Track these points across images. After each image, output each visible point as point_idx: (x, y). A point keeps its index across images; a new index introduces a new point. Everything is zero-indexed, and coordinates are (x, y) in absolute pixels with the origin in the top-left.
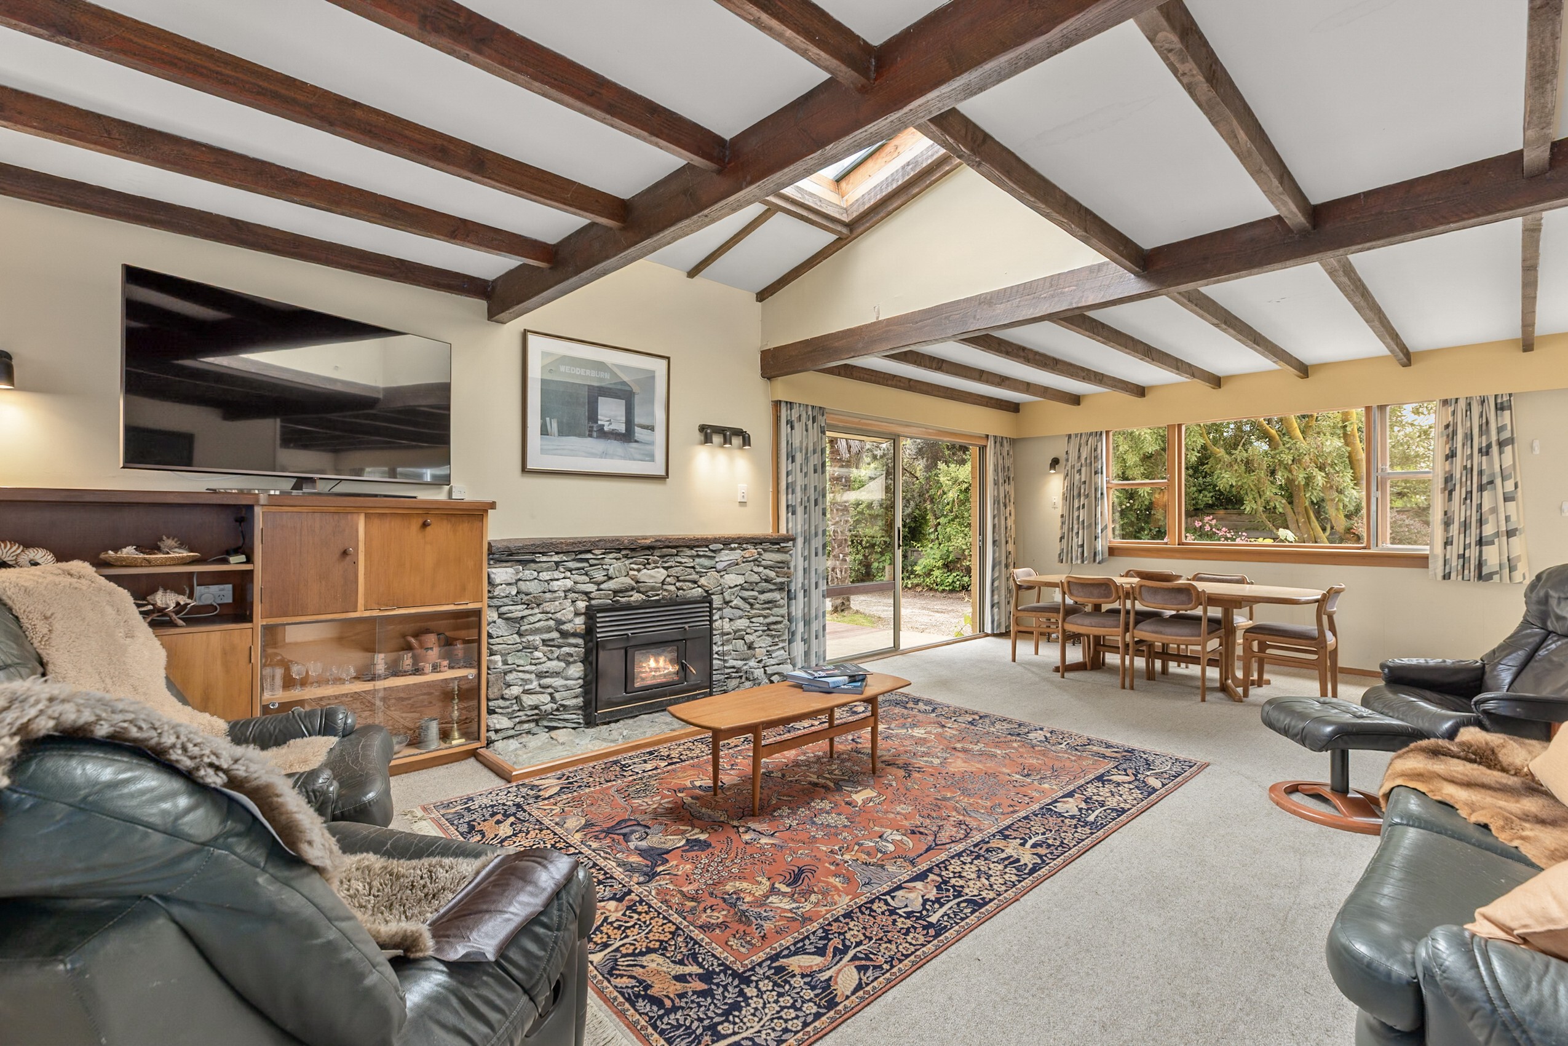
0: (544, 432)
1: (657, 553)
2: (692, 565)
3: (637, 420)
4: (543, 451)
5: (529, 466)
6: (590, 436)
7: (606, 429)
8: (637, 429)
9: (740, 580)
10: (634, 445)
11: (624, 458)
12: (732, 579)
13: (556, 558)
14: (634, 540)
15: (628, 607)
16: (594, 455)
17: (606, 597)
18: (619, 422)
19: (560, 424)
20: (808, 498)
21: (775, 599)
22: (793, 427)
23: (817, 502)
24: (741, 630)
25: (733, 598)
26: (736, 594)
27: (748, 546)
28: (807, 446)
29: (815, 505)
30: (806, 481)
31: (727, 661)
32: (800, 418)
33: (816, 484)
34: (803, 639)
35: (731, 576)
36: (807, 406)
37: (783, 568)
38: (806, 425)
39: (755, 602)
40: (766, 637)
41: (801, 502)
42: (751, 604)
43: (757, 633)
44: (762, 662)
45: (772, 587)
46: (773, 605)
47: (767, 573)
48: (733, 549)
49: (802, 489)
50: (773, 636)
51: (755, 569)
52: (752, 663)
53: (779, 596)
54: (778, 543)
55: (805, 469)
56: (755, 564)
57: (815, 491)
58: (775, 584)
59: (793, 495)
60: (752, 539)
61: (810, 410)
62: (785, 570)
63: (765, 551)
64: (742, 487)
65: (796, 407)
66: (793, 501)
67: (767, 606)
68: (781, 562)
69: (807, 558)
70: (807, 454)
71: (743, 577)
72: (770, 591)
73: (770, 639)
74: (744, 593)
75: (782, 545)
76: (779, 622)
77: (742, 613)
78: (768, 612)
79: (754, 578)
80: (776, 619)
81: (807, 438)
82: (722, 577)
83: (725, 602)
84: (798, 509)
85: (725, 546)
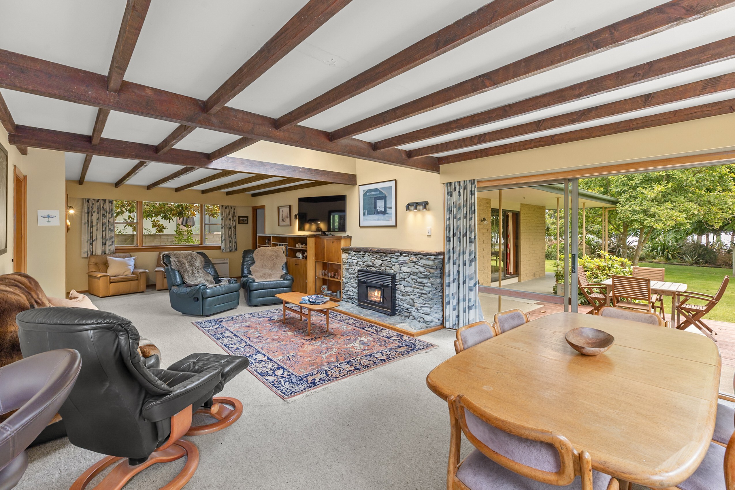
0: (364, 215)
1: (379, 254)
2: (390, 260)
3: (388, 206)
4: (364, 220)
5: (361, 225)
6: (375, 214)
7: (379, 211)
8: (387, 209)
9: (409, 270)
10: (386, 215)
11: (383, 220)
12: (405, 269)
13: (354, 253)
14: (371, 249)
15: (371, 272)
16: (375, 220)
17: (364, 267)
18: (382, 207)
19: (368, 211)
20: (460, 233)
21: (424, 282)
22: (451, 196)
23: (465, 235)
24: (408, 292)
25: (405, 277)
26: (407, 276)
27: (412, 256)
28: (460, 204)
29: (463, 237)
30: (458, 223)
31: (404, 303)
32: (455, 189)
33: (465, 225)
34: (454, 309)
35: (405, 268)
36: (460, 182)
37: (429, 268)
38: (459, 192)
39: (416, 281)
40: (420, 299)
41: (454, 235)
42: (414, 282)
43: (416, 296)
44: (418, 310)
45: (423, 276)
46: (424, 285)
47: (422, 269)
48: (405, 256)
49: (455, 228)
50: (423, 300)
51: (416, 266)
52: (414, 309)
53: (427, 281)
54: (426, 256)
55: (458, 217)
56: (415, 264)
57: (463, 229)
58: (424, 275)
59: (449, 231)
60: (413, 252)
61: (462, 184)
62: (430, 269)
63: (421, 259)
64: (428, 228)
65: (453, 184)
66: (450, 235)
67: (420, 284)
68: (427, 265)
69: (459, 265)
70: (459, 208)
71: (410, 269)
72: (422, 278)
73: (422, 301)
74: (412, 276)
75: (428, 257)
76: (426, 294)
77: (410, 285)
78: (422, 288)
79: (415, 270)
80: (425, 292)
81: (459, 199)
82: (400, 267)
83: (402, 278)
84: (452, 239)
85: (401, 254)
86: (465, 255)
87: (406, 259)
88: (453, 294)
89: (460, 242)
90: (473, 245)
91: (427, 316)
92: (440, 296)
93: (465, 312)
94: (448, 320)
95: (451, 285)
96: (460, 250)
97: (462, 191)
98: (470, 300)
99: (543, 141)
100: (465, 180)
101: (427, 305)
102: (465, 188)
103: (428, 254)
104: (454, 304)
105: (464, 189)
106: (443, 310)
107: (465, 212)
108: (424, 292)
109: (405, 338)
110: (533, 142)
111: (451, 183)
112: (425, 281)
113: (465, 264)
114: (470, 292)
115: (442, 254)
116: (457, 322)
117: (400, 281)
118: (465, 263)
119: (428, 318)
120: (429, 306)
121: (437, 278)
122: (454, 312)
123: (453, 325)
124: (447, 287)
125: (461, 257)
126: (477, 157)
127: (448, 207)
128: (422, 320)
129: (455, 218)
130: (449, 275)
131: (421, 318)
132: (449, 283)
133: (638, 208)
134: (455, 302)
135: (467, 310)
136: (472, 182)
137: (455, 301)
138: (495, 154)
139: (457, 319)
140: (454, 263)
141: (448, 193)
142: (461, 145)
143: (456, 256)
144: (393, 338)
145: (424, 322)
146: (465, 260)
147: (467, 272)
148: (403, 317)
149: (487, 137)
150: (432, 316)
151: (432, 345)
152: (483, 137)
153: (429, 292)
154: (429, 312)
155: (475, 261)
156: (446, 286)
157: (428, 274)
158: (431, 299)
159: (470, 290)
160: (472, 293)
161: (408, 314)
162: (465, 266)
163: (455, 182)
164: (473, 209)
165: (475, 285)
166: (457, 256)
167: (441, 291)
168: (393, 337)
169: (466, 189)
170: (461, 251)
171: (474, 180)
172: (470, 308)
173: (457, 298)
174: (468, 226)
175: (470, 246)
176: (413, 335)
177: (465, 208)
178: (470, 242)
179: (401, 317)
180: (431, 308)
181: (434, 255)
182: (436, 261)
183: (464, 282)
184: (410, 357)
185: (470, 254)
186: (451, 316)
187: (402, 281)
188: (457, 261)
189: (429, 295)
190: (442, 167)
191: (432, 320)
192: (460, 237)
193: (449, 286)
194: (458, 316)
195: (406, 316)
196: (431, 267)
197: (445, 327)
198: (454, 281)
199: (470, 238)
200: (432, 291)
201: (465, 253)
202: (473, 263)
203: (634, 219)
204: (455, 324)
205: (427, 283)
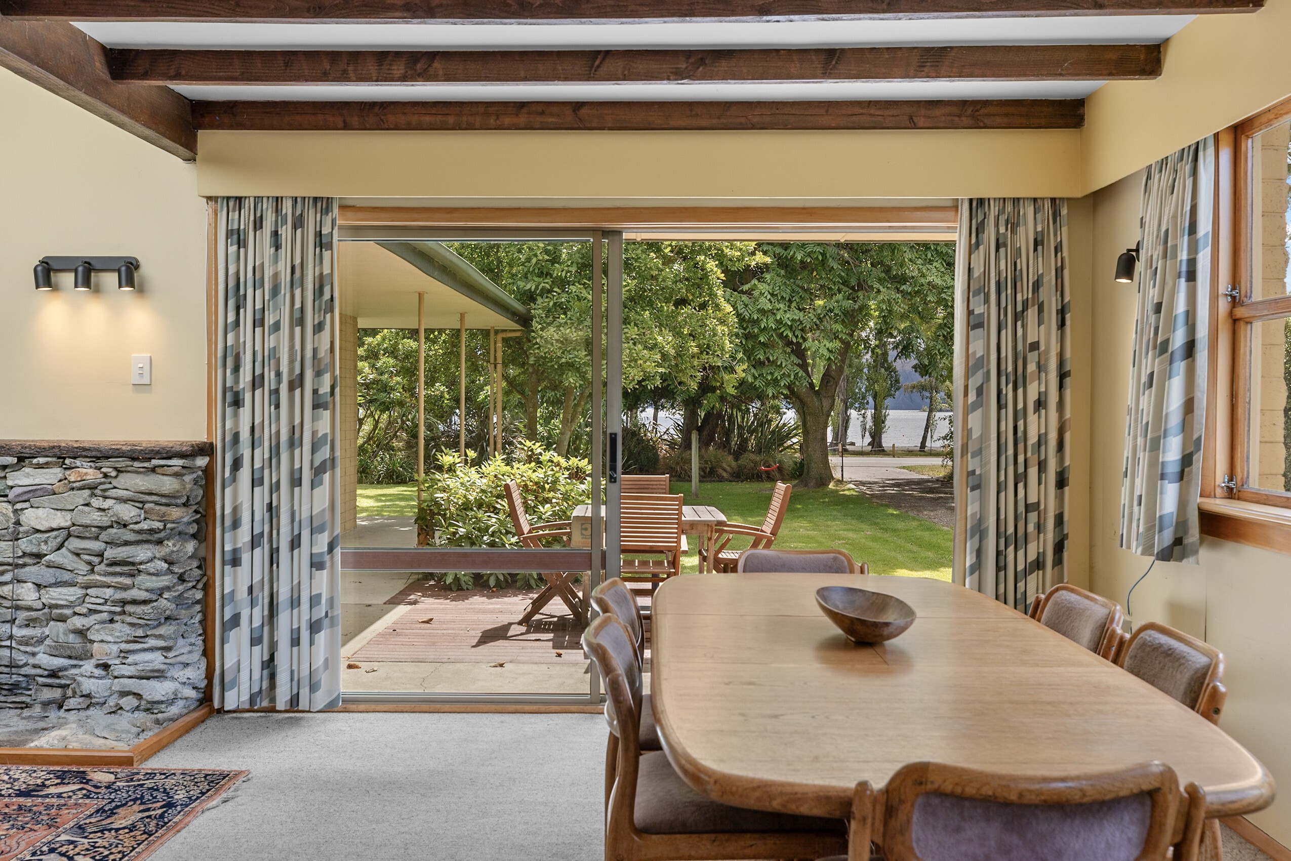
9: (60, 520)
20: (278, 374)
21: (138, 559)
22: (241, 243)
23: (297, 383)
24: (57, 606)
25: (44, 548)
26: (53, 544)
27: (78, 462)
28: (276, 276)
29: (291, 388)
30: (271, 342)
31: (34, 654)
32: (258, 224)
33: (298, 346)
34: (255, 641)
35: (40, 512)
36: (278, 200)
37: (156, 503)
38: (275, 234)
39: (96, 560)
40: (117, 626)
41: (257, 382)
42: (89, 563)
43: (97, 617)
44: (106, 667)
45: (131, 537)
46: (132, 568)
47: (128, 512)
48: (40, 466)
49: (259, 358)
50: (132, 625)
51: (96, 502)
52: (88, 666)
53: (149, 554)
54: (149, 459)
55: (270, 320)
56: (93, 495)
57: (292, 361)
58: (139, 532)
59: (236, 369)
60: (84, 449)
61: (287, 207)
62: (163, 508)
63: (119, 471)
64: (140, 357)
65: (249, 204)
66: (237, 381)
67: (118, 569)
68: (151, 494)
69: (275, 487)
70: (275, 291)
71: (68, 516)
72: (126, 543)
73: (127, 630)
74: (74, 543)
75: (155, 462)
76: (145, 602)
77: (67, 576)
78: (128, 581)
79: (96, 518)
80: (144, 595)
81: (276, 260)
82: (15, 511)
83: (25, 554)
84: (248, 396)
85: (21, 459)
86: (297, 452)
87: (51, 476)
88: (251, 589)
89: (277, 406)
90: (327, 414)
91: (153, 683)
92: (198, 602)
93: (295, 642)
94: (235, 682)
95: (245, 557)
96: (278, 433)
97: (285, 232)
98: (314, 600)
99: (551, 115)
100: (299, 194)
101: (152, 642)
102: (298, 223)
103: (158, 452)
104: (257, 623)
105: (295, 228)
106: (208, 652)
107: (298, 305)
108: (134, 594)
109: (101, 776)
110: (524, 110)
111: (239, 200)
112: (142, 553)
113: (296, 482)
114: (317, 573)
115: (206, 449)
116: (265, 684)
117: (17, 566)
118: (297, 476)
119: (157, 690)
120: (161, 643)
121: (185, 541)
122: (257, 649)
123: (252, 699)
124: (228, 568)
125: (284, 456)
126: (346, 127)
127: (232, 283)
128: (128, 702)
129: (258, 322)
130: (236, 524)
131: (124, 694)
132: (235, 551)
133: (575, 334)
134: (259, 614)
135: (305, 635)
136: (323, 204)
137: (257, 611)
138: (409, 127)
139: (265, 672)
140: (256, 482)
141: (229, 233)
142: (345, 72)
143: (262, 453)
144: (52, 790)
145: (137, 708)
146: (297, 466)
147: (305, 508)
148: (37, 710)
149: (436, 64)
150: (173, 679)
151: (224, 776)
152: (423, 61)
153: (160, 592)
154: (162, 667)
155: (333, 467)
156: (224, 563)
157: (159, 525)
158: (167, 619)
159: (317, 564)
160: (323, 576)
161: (57, 694)
162: (297, 489)
163: (258, 200)
164: (327, 296)
165: (331, 547)
166: (267, 456)
167: (200, 586)
168: (44, 785)
169: (302, 226)
170: (284, 437)
171: (329, 200)
172: (315, 627)
173: (267, 601)
174: (309, 353)
175: (314, 419)
176: (127, 762)
177: (298, 292)
178: (315, 407)
179: (26, 713)
180: (168, 649)
181: (182, 455)
182: (188, 478)
183: (295, 543)
184: (183, 832)
185: (314, 449)
186: (245, 666)
187: (24, 565)
188: (266, 472)
189: (163, 603)
190: (207, 139)
191: (175, 693)
192: (277, 391)
193: (235, 562)
194: (269, 664)
195: (46, 704)
196: (169, 499)
197: (221, 711)
198: (254, 542)
199: (315, 392)
200: (168, 589)
201: (297, 442)
202: (327, 477)
203: (567, 363)
204: (261, 691)
205: (151, 560)
